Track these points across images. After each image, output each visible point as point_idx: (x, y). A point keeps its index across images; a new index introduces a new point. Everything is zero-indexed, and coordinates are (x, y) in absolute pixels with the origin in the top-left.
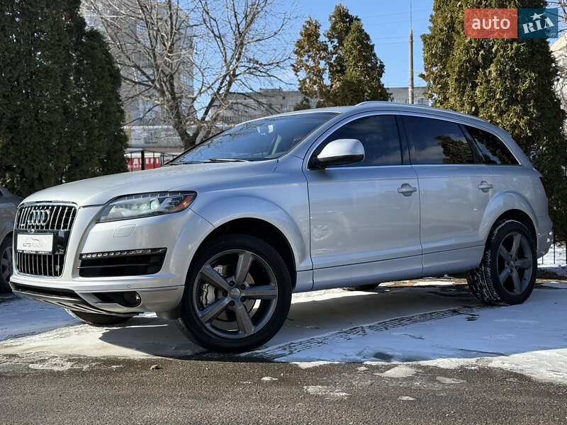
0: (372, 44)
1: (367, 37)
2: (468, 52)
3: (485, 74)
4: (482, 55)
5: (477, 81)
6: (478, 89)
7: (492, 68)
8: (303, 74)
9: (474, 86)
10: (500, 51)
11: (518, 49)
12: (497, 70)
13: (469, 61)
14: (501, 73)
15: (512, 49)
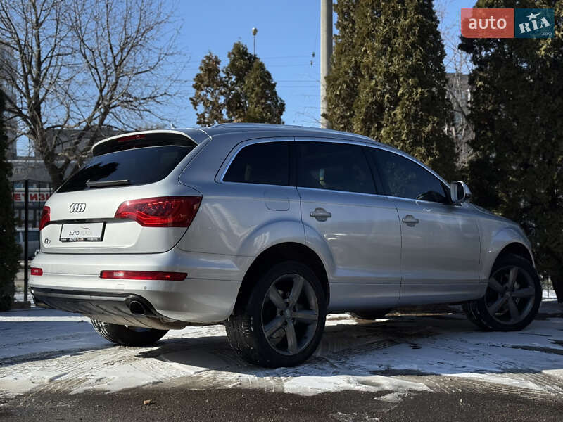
0: (273, 83)
1: (269, 75)
2: (374, 95)
3: (390, 116)
4: (388, 98)
5: (383, 122)
6: (383, 130)
7: (398, 111)
8: (201, 108)
9: (380, 127)
10: (405, 96)
11: (422, 94)
12: (403, 113)
13: (375, 102)
14: (407, 116)
15: (417, 94)
